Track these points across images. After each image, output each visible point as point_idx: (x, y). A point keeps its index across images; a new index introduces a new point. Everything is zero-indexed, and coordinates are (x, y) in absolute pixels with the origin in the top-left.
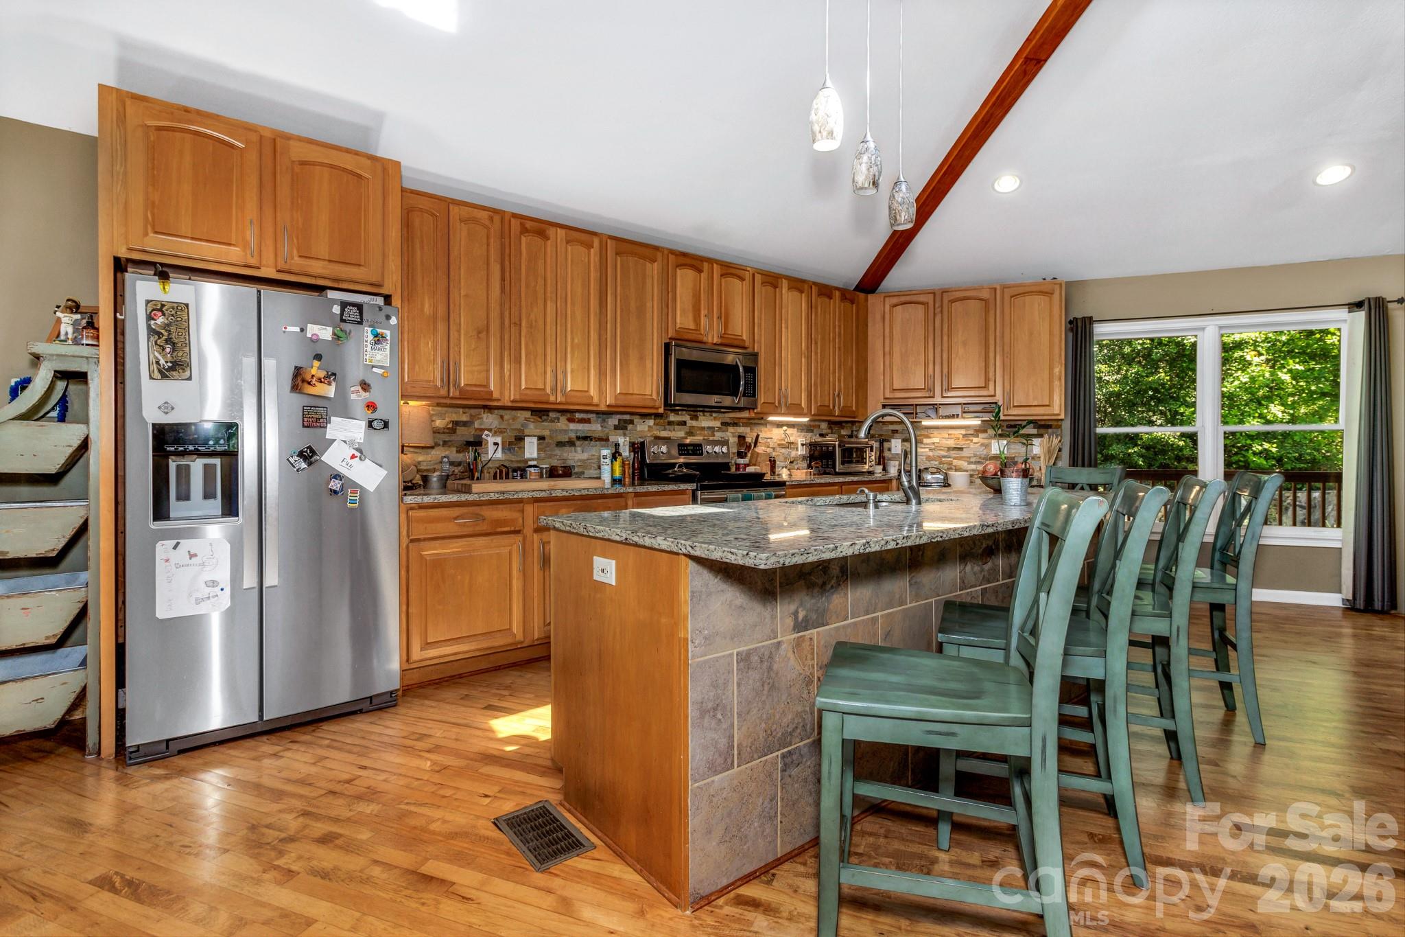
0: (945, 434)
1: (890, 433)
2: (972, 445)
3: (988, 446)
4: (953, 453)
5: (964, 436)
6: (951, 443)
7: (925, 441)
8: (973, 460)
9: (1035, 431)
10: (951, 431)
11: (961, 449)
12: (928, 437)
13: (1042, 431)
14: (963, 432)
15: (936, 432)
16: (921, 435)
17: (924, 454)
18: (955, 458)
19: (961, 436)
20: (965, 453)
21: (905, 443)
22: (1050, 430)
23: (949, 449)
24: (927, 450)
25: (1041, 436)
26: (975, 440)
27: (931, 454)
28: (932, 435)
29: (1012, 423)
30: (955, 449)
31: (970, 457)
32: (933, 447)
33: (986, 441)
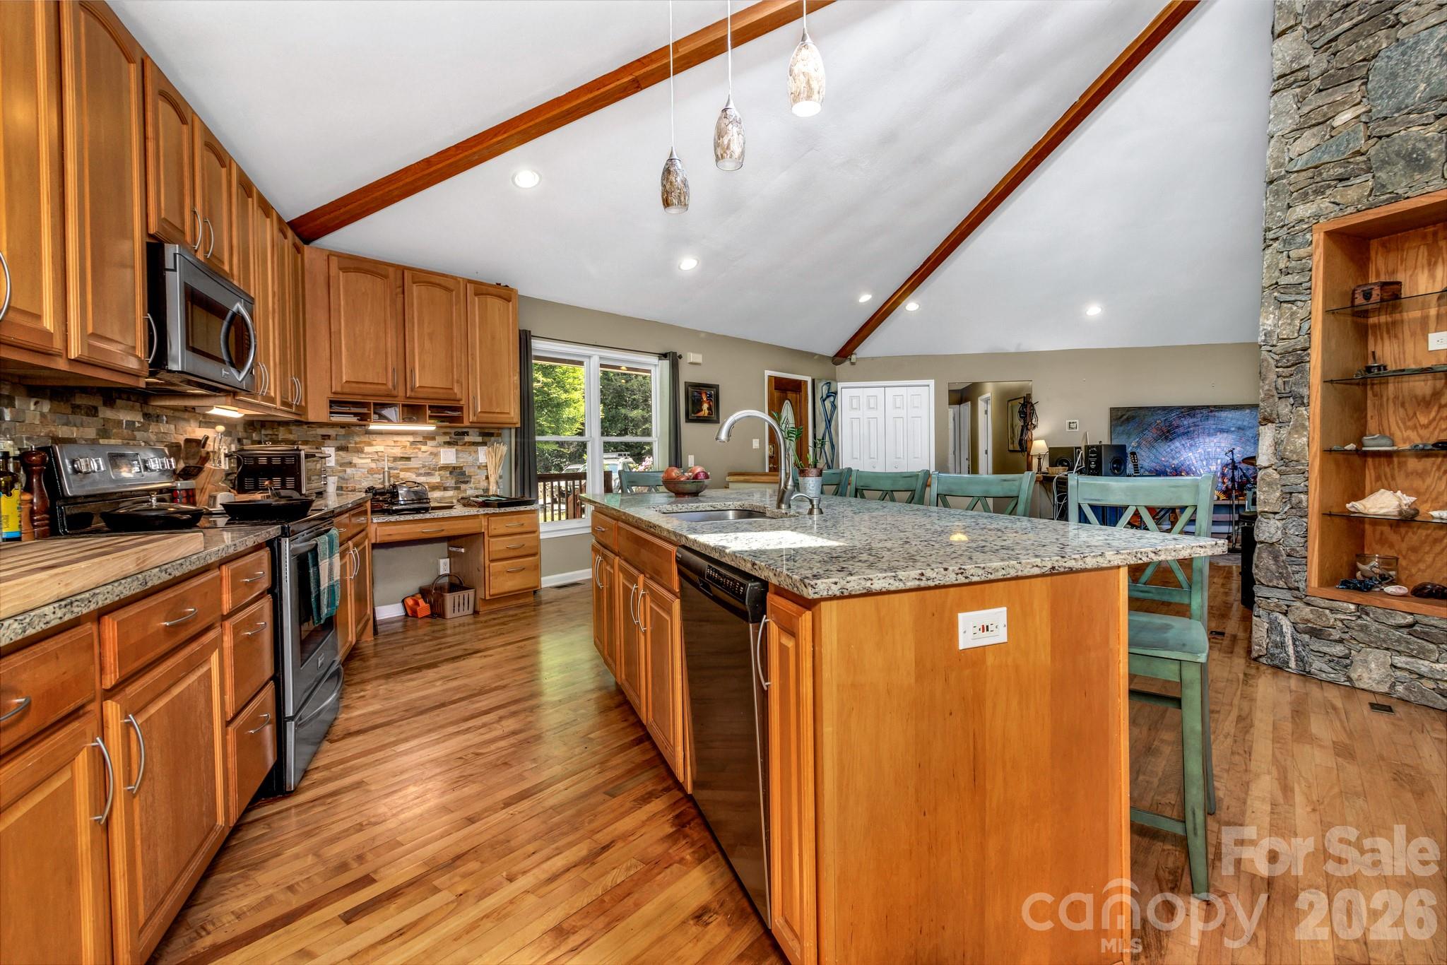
0: (390, 440)
1: (320, 439)
2: (420, 455)
3: (436, 455)
4: (400, 464)
5: (413, 443)
6: (397, 452)
7: (367, 449)
8: (422, 471)
9: (479, 439)
10: (396, 438)
11: (408, 459)
12: (370, 444)
13: (486, 439)
14: (411, 439)
15: (379, 439)
16: (361, 442)
17: (365, 466)
18: (402, 470)
19: (408, 444)
20: (413, 464)
21: (341, 453)
22: (493, 439)
23: (395, 459)
24: (369, 461)
25: (484, 444)
26: (424, 448)
27: (373, 465)
28: (374, 443)
29: (460, 430)
30: (402, 458)
31: (418, 468)
32: (376, 457)
33: (435, 450)
